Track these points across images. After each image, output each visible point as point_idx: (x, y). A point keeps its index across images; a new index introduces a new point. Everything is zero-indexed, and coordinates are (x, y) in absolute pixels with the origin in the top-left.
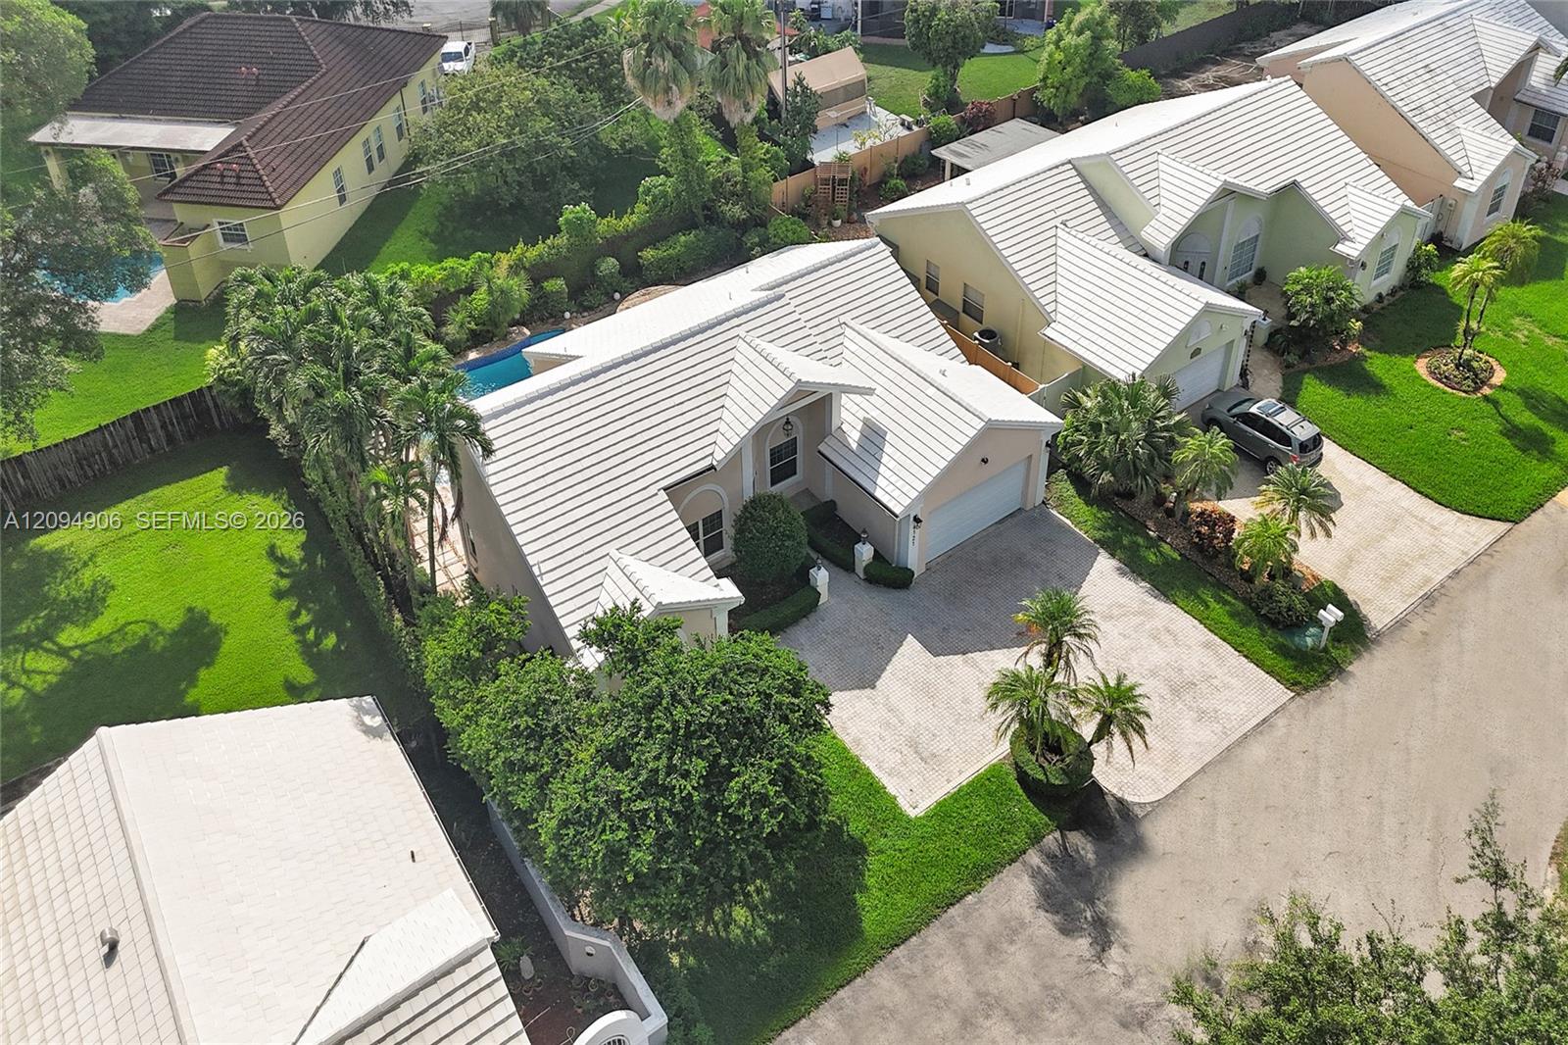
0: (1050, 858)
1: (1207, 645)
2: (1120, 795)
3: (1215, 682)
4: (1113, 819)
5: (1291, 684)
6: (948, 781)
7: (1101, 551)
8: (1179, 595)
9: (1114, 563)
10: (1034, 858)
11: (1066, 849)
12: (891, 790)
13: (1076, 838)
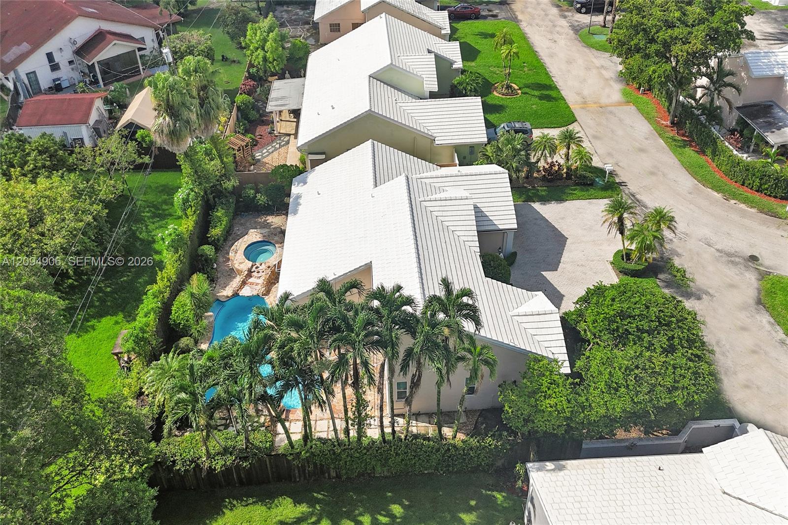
8: (564, 197)
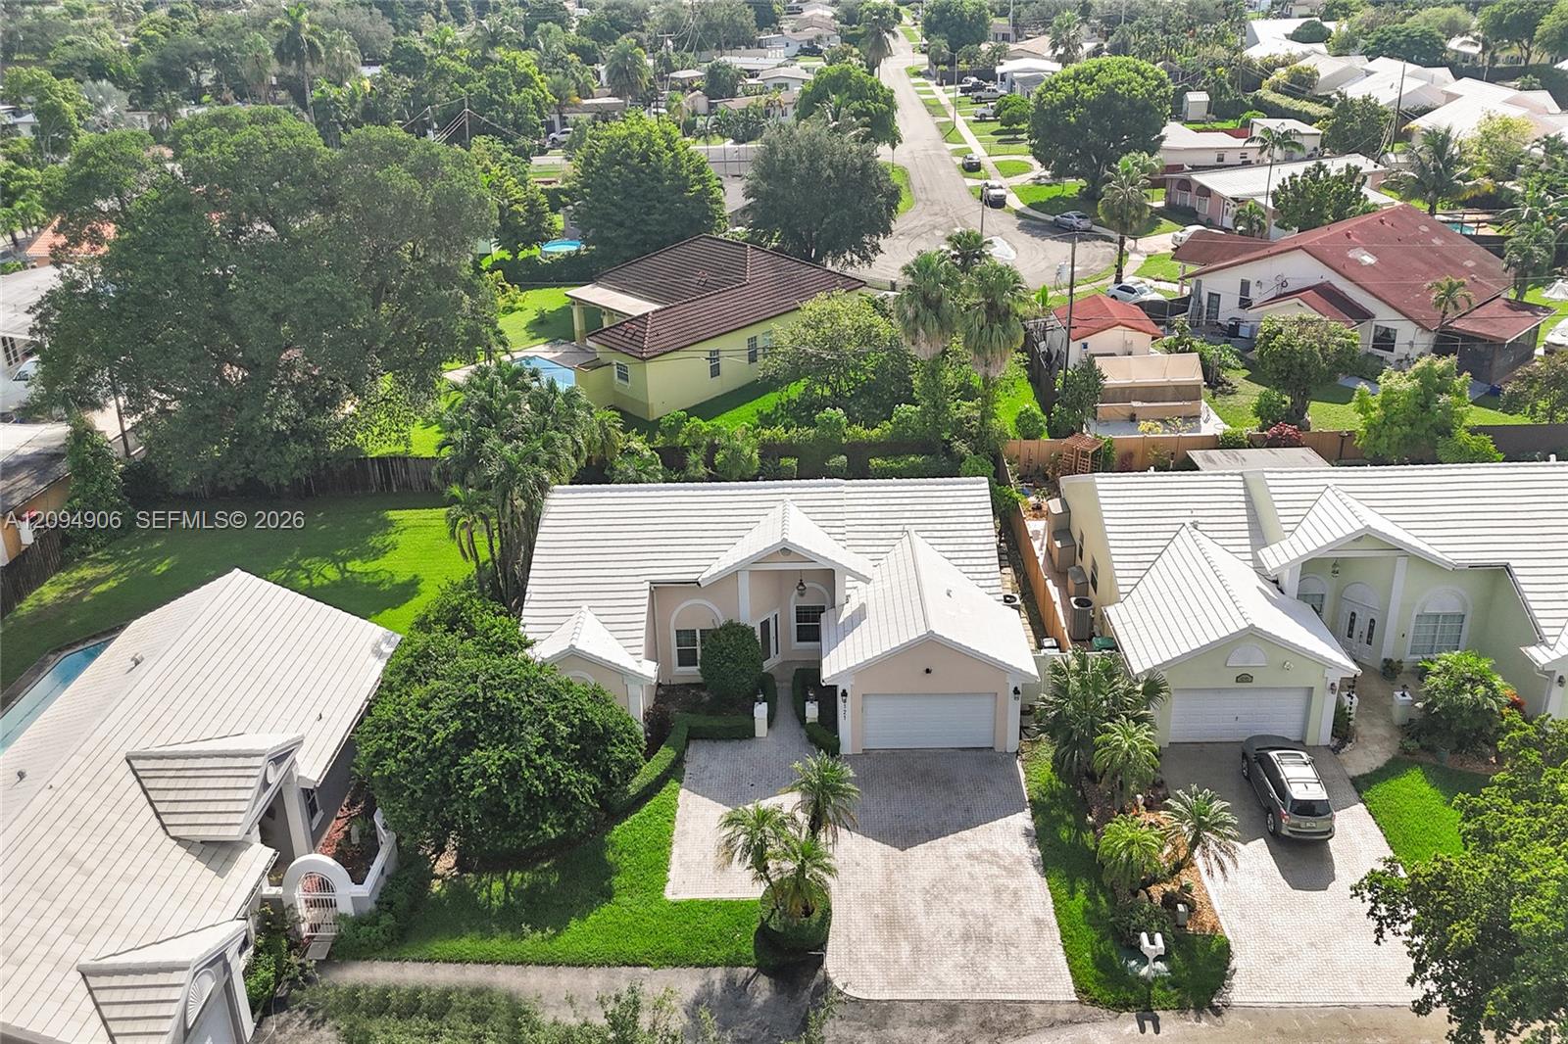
0: (730, 982)
1: (1039, 922)
2: (831, 976)
3: (1013, 950)
4: (806, 987)
5: (1082, 990)
6: (716, 892)
7: (1028, 810)
9: (1030, 825)
10: (718, 975)
11: (748, 983)
12: (671, 875)
13: (763, 982)
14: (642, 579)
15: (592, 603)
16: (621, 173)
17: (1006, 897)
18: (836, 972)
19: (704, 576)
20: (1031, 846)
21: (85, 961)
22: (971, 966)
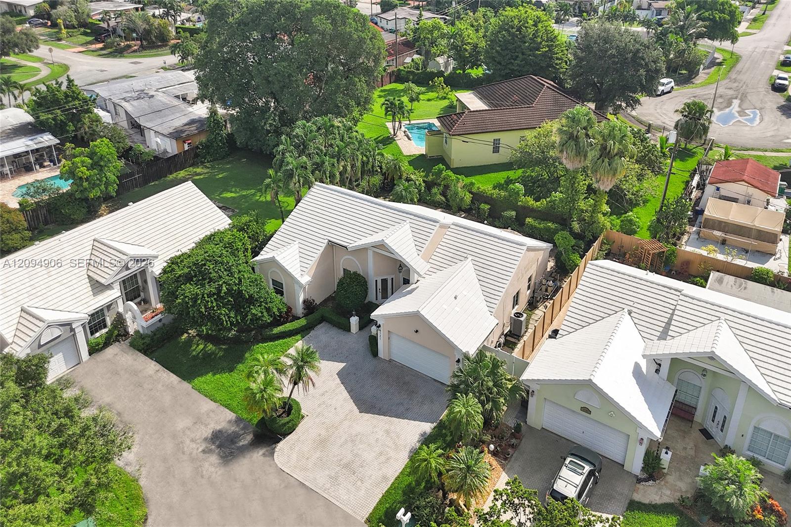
1: (385, 479)
2: (277, 449)
7: (435, 424)
9: (429, 431)
14: (326, 237)
15: (300, 241)
16: (505, 36)
17: (383, 458)
18: (280, 449)
19: (351, 246)
20: (419, 441)
21: (25, 306)
22: (334, 479)
